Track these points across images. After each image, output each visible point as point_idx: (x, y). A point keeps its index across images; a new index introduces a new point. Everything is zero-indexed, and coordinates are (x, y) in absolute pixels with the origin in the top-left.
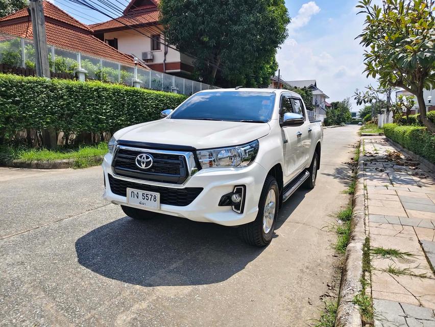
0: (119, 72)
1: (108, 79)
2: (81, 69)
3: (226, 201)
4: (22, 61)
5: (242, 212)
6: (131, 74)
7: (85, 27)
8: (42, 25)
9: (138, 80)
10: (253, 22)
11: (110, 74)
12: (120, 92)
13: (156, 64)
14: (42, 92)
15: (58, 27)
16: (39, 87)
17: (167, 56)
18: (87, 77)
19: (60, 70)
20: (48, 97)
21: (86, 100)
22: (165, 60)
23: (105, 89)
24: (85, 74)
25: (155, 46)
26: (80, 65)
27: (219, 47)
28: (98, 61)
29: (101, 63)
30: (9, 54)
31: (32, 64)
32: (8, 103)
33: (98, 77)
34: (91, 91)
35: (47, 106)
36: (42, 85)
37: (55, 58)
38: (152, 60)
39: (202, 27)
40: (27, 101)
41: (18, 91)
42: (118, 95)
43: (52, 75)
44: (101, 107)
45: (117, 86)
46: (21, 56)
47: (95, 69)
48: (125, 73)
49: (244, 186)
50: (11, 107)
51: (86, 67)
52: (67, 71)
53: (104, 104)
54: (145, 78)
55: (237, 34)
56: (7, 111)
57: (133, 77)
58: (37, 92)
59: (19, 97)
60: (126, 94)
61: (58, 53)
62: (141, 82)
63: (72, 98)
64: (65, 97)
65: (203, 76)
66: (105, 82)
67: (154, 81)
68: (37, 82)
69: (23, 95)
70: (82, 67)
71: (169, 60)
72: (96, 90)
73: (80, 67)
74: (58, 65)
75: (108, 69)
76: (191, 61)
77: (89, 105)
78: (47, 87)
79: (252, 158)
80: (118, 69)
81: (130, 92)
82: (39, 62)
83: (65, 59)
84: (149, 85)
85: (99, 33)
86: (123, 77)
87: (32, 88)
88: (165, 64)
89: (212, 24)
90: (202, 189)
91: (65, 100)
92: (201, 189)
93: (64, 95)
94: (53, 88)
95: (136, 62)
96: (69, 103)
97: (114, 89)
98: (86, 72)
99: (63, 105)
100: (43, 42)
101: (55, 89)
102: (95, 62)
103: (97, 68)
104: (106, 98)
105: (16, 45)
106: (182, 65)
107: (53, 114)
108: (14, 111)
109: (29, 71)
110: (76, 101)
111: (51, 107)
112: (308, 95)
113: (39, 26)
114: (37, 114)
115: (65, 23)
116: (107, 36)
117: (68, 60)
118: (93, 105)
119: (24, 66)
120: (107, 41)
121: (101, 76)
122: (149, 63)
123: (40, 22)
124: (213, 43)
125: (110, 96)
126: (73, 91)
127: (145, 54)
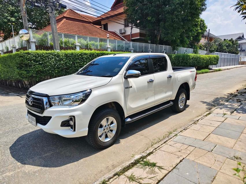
0: (98, 43)
1: (92, 48)
2: (77, 44)
4: (48, 43)
5: (75, 130)
6: (106, 43)
7: (88, 20)
8: (55, 24)
9: (109, 46)
10: (178, 4)
11: (93, 45)
12: (94, 55)
13: (126, 35)
14: (53, 58)
15: (74, 22)
16: (51, 55)
17: (132, 30)
18: (81, 48)
19: (67, 45)
20: (56, 60)
21: (75, 60)
22: (131, 32)
23: (86, 54)
24: (80, 46)
26: (77, 42)
27: (159, 21)
29: (88, 39)
30: (42, 40)
31: (52, 44)
32: (37, 65)
33: (87, 47)
34: (77, 55)
35: (55, 65)
36: (53, 55)
37: (64, 40)
38: (124, 33)
39: (146, 11)
40: (45, 63)
41: (41, 58)
42: (93, 56)
43: (61, 48)
44: (83, 63)
45: (93, 51)
46: (47, 40)
47: (84, 42)
48: (102, 43)
49: (74, 117)
50: (38, 66)
51: (80, 43)
52: (70, 46)
53: (85, 62)
54: (113, 45)
55: (168, 13)
56: (37, 68)
57: (106, 45)
58: (50, 58)
59: (42, 61)
60: (97, 55)
61: (66, 36)
62: (111, 47)
63: (67, 60)
64: (64, 60)
66: (91, 50)
67: (119, 46)
68: (50, 53)
69: (43, 60)
70: (78, 42)
71: (133, 32)
72: (80, 55)
73: (77, 43)
74: (65, 43)
75: (92, 42)
76: (144, 32)
77: (77, 63)
78: (55, 55)
79: (83, 101)
80: (98, 41)
81: (100, 54)
82: (54, 43)
83: (69, 39)
84: (116, 48)
85: (97, 22)
86: (101, 46)
87: (48, 57)
88: (132, 34)
89: (152, 8)
90: (51, 117)
91: (64, 61)
93: (64, 59)
94: (58, 56)
95: (108, 37)
96: (66, 63)
97: (90, 54)
98: (80, 45)
99: (63, 63)
100: (56, 32)
101: (59, 56)
102: (85, 39)
103: (86, 42)
104: (86, 59)
105: (45, 35)
106: (141, 34)
107: (58, 68)
108: (40, 68)
109: (51, 48)
110: (70, 61)
111: (58, 65)
113: (54, 25)
114: (50, 69)
115: (77, 19)
116: (103, 23)
117: (71, 40)
118: (79, 62)
119: (49, 45)
121: (89, 46)
122: (123, 35)
123: (54, 23)
124: (154, 20)
125: (88, 57)
126: (68, 56)
127: (121, 30)
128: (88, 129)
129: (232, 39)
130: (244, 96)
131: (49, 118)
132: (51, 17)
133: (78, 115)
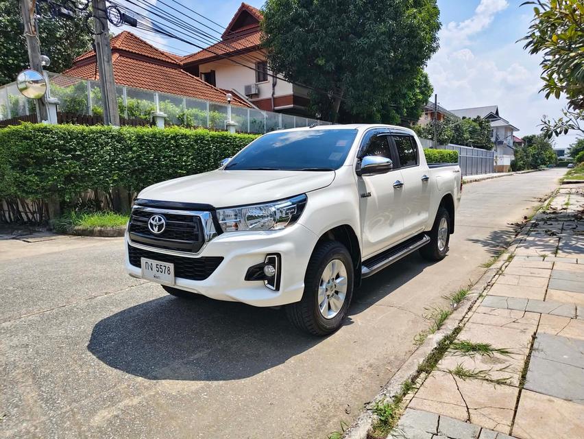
0: (207, 114)
1: (194, 123)
2: (159, 113)
3: (255, 274)
4: (88, 108)
5: (278, 289)
6: (224, 115)
7: (172, 60)
8: (108, 62)
9: (232, 122)
10: (383, 33)
11: (196, 117)
12: (204, 139)
13: (262, 100)
14: (107, 143)
15: (140, 63)
16: (103, 137)
17: (276, 88)
18: (167, 123)
19: (133, 115)
20: (115, 149)
21: (160, 150)
22: (273, 94)
23: (185, 136)
24: (165, 118)
25: (262, 77)
26: (158, 107)
27: (340, 69)
28: (181, 101)
29: (184, 103)
30: (73, 100)
31: (100, 110)
32: (68, 159)
33: (181, 121)
34: (166, 139)
35: (114, 161)
36: (107, 135)
37: (127, 101)
38: (257, 95)
39: (315, 45)
40: (88, 155)
41: (78, 143)
42: (201, 142)
43: (123, 122)
44: (180, 159)
45: (201, 131)
46: (87, 100)
47: (176, 110)
48: (216, 114)
49: (279, 255)
50: (70, 164)
51: (165, 111)
52: (142, 116)
53: (183, 155)
54: (241, 119)
55: (362, 51)
56: (67, 169)
57: (226, 118)
58: (101, 144)
59: (80, 151)
60: (211, 141)
61: (131, 94)
62: (237, 124)
63: (142, 149)
64: (135, 148)
65: (321, 111)
66: (188, 126)
67: (253, 122)
68: (100, 132)
69: (84, 148)
70: (160, 110)
71: (279, 93)
72: (173, 138)
73: (158, 111)
74: (131, 109)
75: (194, 111)
76: (304, 93)
77: (164, 157)
78: (113, 137)
79: (294, 219)
80: (206, 109)
81: (217, 138)
82: (106, 108)
83: (139, 101)
84: (247, 128)
85: (192, 67)
86: (213, 120)
87: (95, 140)
88: (274, 99)
89: (327, 40)
90: (222, 258)
91: (134, 152)
92: (220, 259)
93: (133, 146)
94: (120, 138)
95: (229, 99)
96: (139, 156)
97: (196, 136)
98: (166, 115)
99: (133, 158)
100: (110, 83)
101: (123, 139)
102: (177, 102)
103: (179, 110)
104: (186, 148)
105: (81, 89)
106: (295, 99)
107: (121, 169)
108: (74, 167)
109: (97, 119)
110: (148, 152)
111: (119, 162)
112: (483, 128)
113: (106, 63)
114: (102, 170)
115: (147, 56)
116: (203, 69)
117: (144, 103)
118: (170, 156)
119: (91, 113)
120: (203, 76)
121: (185, 119)
122: (254, 100)
123: (106, 59)
124: (331, 66)
125: (192, 145)
126: (145, 141)
127: (248, 88)
128: (303, 285)
129: (478, 117)
130: (551, 224)
131: (217, 261)
132: (98, 44)
133: (288, 252)
